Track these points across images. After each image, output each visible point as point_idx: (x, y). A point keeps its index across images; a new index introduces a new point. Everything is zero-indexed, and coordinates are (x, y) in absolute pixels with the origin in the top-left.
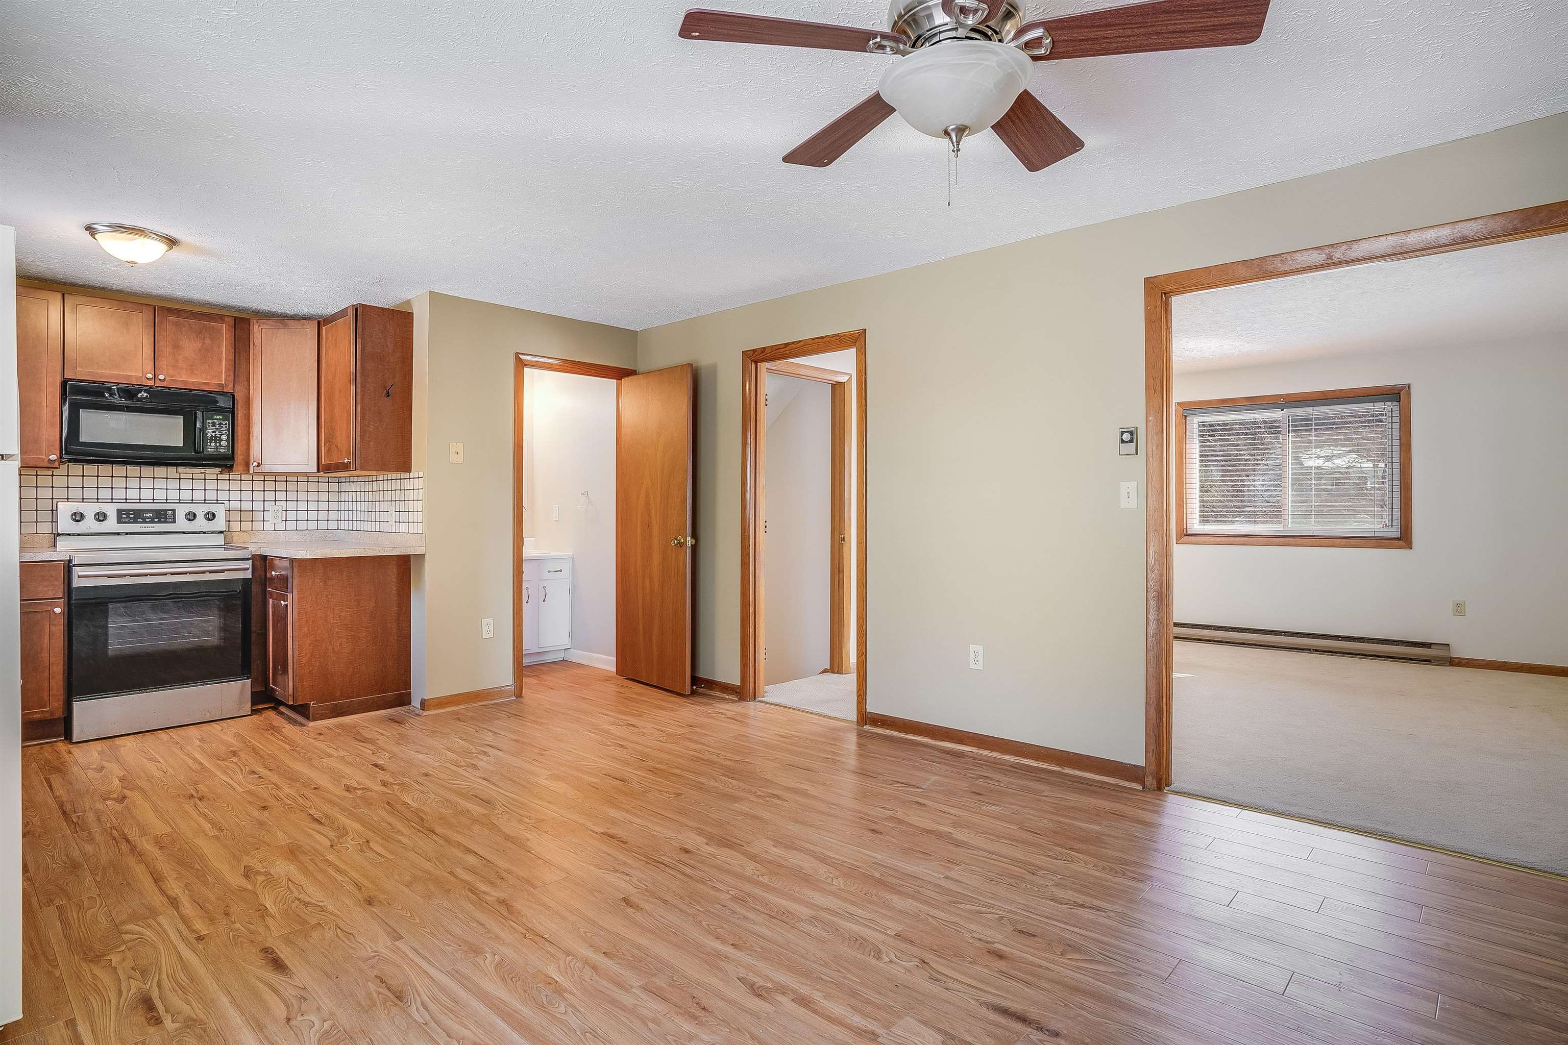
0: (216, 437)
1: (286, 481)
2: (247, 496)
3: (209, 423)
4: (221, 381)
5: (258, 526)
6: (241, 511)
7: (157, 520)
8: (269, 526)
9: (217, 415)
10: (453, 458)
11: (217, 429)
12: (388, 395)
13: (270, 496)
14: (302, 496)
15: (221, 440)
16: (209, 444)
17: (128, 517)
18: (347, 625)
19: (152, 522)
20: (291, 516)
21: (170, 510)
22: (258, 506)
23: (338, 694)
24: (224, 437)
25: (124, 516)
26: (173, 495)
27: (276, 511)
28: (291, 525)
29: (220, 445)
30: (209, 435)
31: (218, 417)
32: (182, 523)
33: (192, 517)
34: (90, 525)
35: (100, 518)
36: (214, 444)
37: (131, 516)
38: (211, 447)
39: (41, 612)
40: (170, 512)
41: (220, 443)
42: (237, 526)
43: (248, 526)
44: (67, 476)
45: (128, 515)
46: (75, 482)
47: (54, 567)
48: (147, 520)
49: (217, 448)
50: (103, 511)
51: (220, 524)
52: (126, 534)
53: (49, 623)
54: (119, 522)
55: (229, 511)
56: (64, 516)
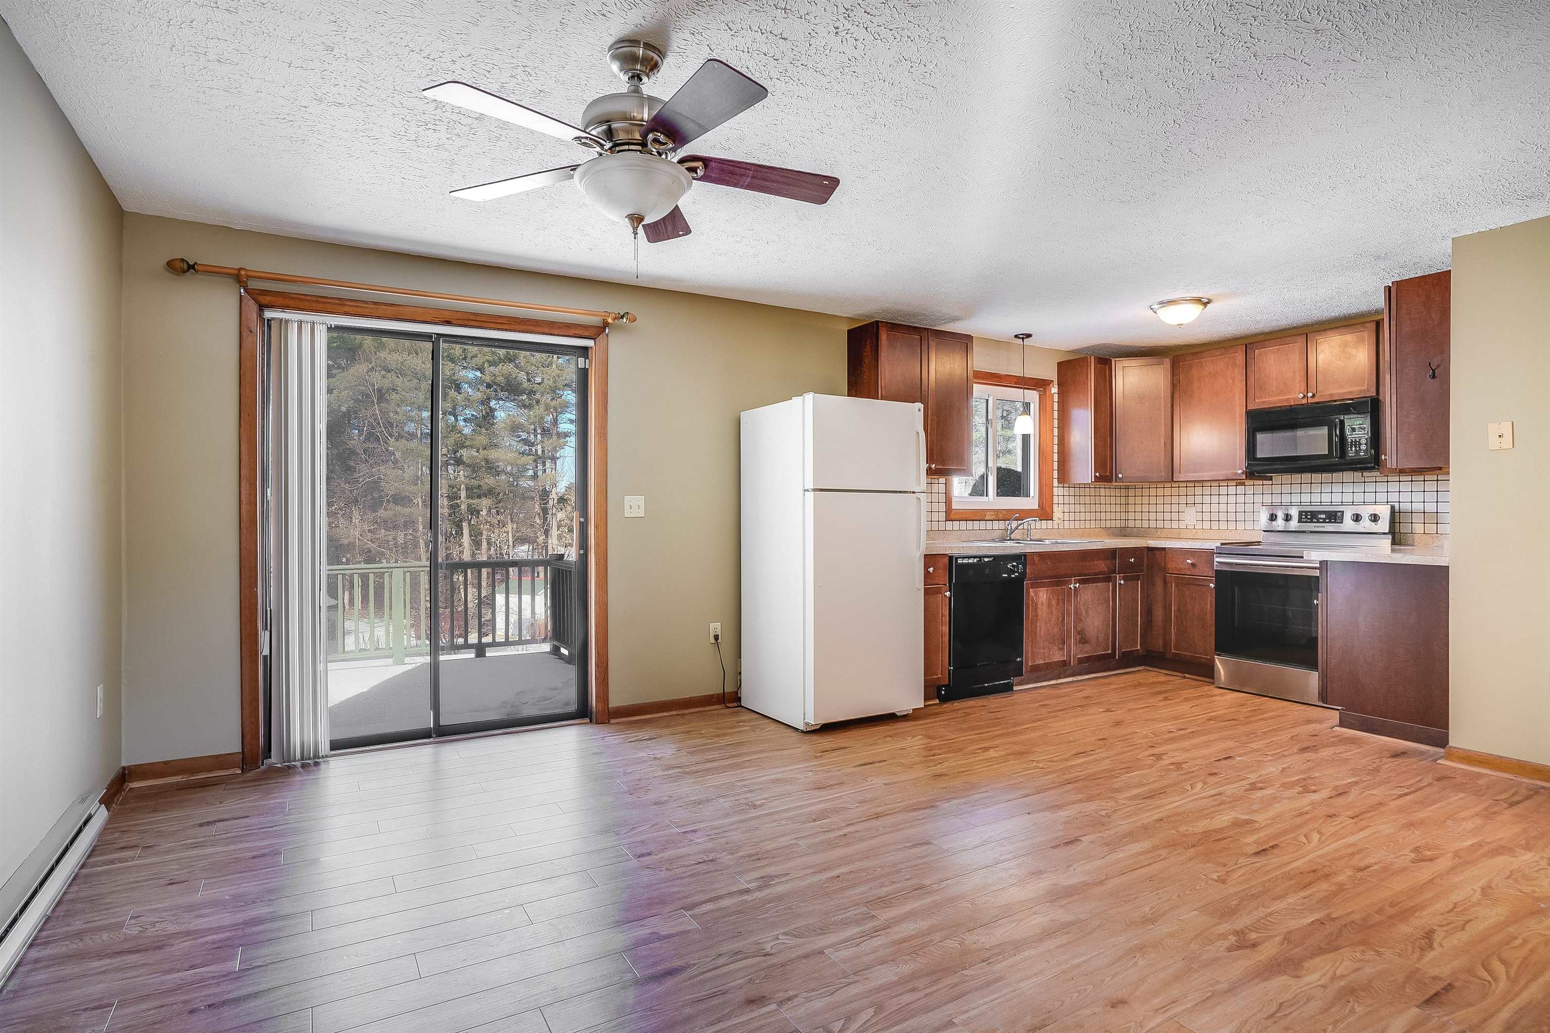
0: (1356, 442)
3: (1348, 429)
4: (1364, 386)
6: (1424, 513)
7: (1327, 520)
10: (1493, 442)
12: (1434, 376)
15: (1359, 445)
16: (1349, 449)
17: (1306, 518)
19: (1325, 522)
21: (1339, 511)
24: (1363, 441)
25: (1303, 517)
26: (1337, 498)
29: (1361, 449)
30: (1349, 440)
32: (1348, 524)
33: (1357, 518)
34: (1280, 524)
35: (1288, 518)
36: (1354, 449)
37: (1309, 517)
38: (1351, 452)
39: (1205, 586)
40: (1339, 513)
41: (1359, 447)
42: (1418, 528)
43: (1431, 528)
44: (1272, 485)
45: (1306, 516)
46: (1276, 489)
47: (1211, 554)
48: (1321, 520)
49: (1357, 452)
50: (1290, 513)
51: (1384, 525)
52: (1304, 532)
53: (1209, 595)
54: (1300, 521)
55: (1412, 512)
56: (1264, 517)
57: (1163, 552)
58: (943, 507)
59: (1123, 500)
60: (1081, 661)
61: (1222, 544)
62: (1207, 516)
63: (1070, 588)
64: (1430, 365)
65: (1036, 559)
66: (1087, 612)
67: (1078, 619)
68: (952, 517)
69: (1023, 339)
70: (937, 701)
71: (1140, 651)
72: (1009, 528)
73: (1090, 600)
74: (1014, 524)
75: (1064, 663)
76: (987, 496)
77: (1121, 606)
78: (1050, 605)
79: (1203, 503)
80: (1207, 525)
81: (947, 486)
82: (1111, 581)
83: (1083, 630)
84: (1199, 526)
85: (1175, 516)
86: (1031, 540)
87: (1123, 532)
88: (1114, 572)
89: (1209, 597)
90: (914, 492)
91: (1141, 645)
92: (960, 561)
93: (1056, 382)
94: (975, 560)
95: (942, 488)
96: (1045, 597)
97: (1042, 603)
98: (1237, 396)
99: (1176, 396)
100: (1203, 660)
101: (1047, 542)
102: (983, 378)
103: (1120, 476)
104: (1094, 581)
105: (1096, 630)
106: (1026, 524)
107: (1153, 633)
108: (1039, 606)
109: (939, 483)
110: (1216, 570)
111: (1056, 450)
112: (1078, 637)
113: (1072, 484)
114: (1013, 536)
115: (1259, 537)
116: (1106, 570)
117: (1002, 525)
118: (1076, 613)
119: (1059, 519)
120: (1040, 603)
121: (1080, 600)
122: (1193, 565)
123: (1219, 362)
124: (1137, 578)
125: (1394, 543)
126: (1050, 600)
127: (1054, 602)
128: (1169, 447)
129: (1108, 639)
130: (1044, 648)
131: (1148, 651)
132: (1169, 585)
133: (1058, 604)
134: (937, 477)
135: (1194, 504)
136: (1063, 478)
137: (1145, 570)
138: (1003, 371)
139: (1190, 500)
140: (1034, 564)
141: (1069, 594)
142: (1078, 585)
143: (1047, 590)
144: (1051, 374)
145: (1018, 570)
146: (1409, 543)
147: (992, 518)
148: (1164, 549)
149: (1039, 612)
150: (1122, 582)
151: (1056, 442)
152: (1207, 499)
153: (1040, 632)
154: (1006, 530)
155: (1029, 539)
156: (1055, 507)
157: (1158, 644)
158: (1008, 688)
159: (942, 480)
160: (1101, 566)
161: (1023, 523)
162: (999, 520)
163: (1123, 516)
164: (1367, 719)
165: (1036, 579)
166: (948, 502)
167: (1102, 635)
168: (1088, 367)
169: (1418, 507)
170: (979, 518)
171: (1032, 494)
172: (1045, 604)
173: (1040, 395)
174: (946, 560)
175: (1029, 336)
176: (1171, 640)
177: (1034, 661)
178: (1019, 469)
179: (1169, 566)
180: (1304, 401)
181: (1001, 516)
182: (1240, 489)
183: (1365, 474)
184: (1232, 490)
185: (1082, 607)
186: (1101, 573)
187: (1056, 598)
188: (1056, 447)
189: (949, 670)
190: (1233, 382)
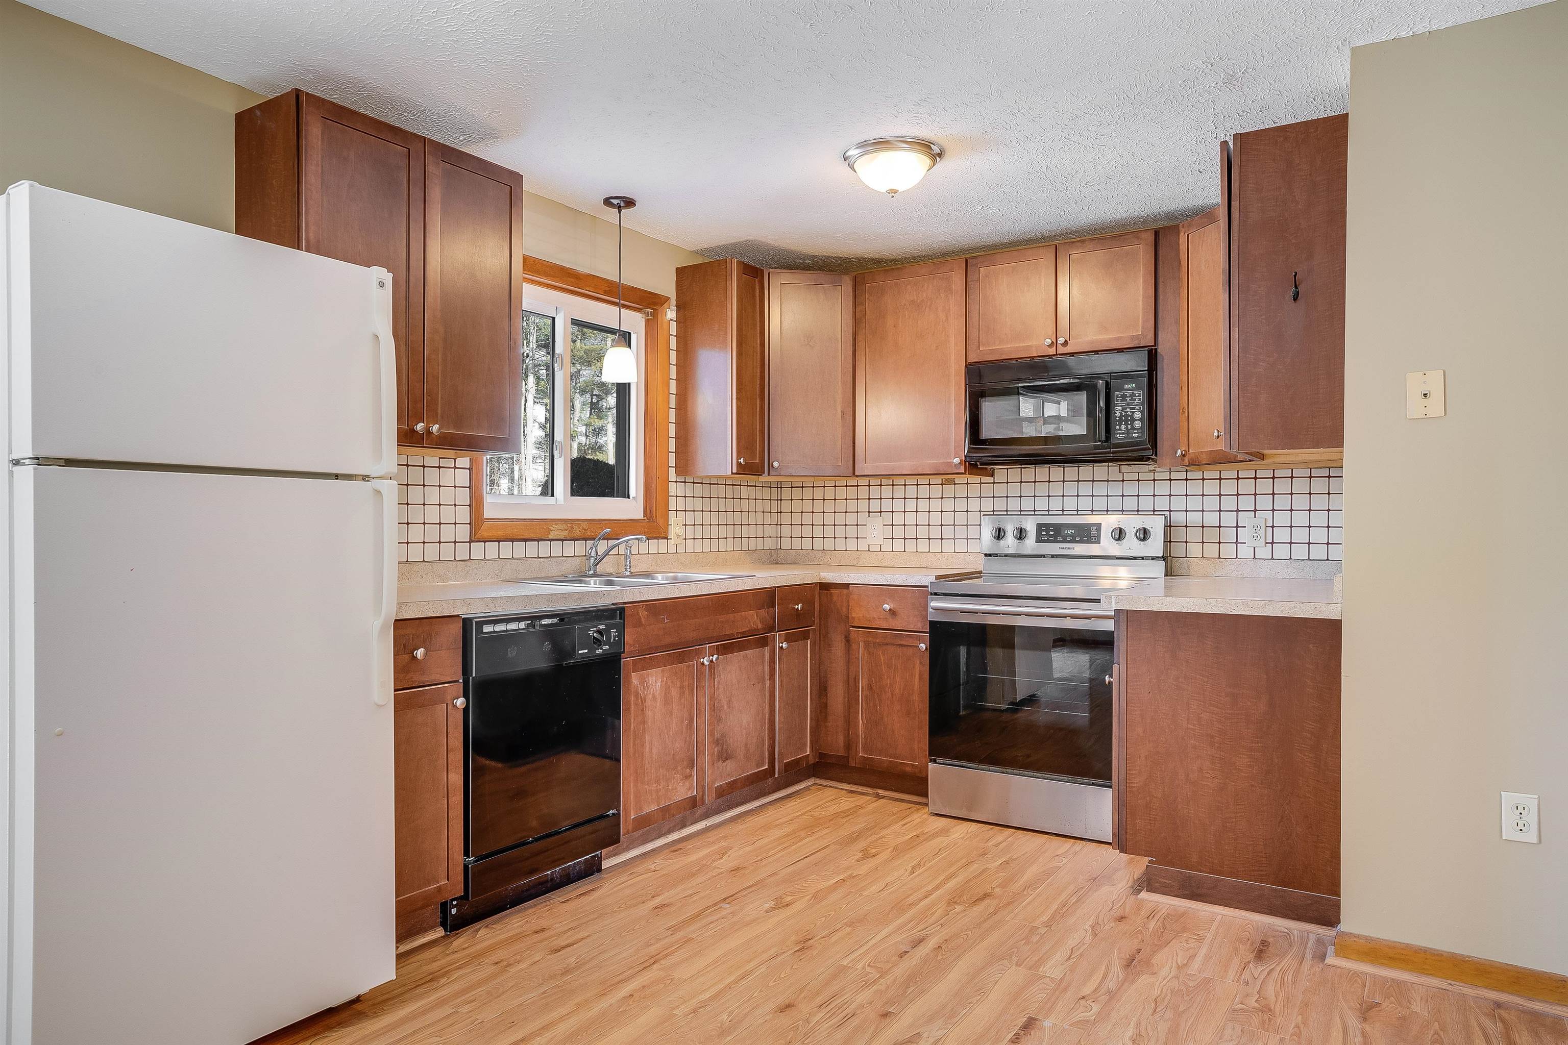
0: (1126, 416)
1: (1273, 478)
2: (1211, 503)
3: (1117, 396)
4: (1137, 331)
5: (1228, 550)
6: (1203, 527)
7: (1077, 539)
8: (1245, 551)
9: (1128, 383)
10: (1415, 406)
11: (1128, 404)
12: (1296, 297)
13: (1246, 503)
14: (1300, 502)
15: (1133, 420)
16: (1118, 427)
17: (1047, 534)
18: (1212, 737)
19: (1073, 541)
20: (1282, 535)
21: (1094, 525)
22: (1229, 519)
23: (1195, 858)
24: (1137, 415)
25: (1044, 533)
27: (1256, 528)
28: (1282, 551)
29: (1133, 428)
30: (1118, 414)
31: (1130, 386)
32: (1106, 544)
33: (1120, 534)
34: (1010, 543)
35: (1021, 534)
36: (1123, 427)
37: (1051, 533)
38: (1120, 433)
39: (911, 646)
40: (1094, 528)
41: (1132, 424)
42: (1195, 550)
43: (1211, 550)
44: (994, 483)
45: (1047, 531)
46: (1000, 490)
47: (924, 593)
48: (1068, 539)
49: (1128, 432)
50: (1023, 527)
51: (1155, 546)
52: (1044, 556)
53: (918, 662)
54: (1038, 540)
55: (1186, 526)
56: (987, 533)
57: (845, 591)
58: (464, 515)
59: (774, 506)
60: (721, 793)
61: (938, 577)
62: (899, 532)
63: (703, 664)
64: (1295, 276)
65: (643, 613)
66: (730, 702)
67: (717, 718)
68: (484, 532)
69: (620, 208)
70: (439, 932)
71: (811, 758)
72: (593, 554)
73: (735, 681)
74: (602, 546)
75: (693, 803)
76: (552, 495)
77: (782, 685)
78: (667, 700)
79: (893, 512)
80: (899, 545)
81: (474, 476)
82: (768, 646)
83: (723, 736)
84: (887, 547)
85: (851, 532)
86: (632, 575)
87: (774, 558)
88: (771, 629)
89: (917, 665)
90: (365, 478)
91: (812, 747)
92: (487, 629)
93: (673, 301)
94: (522, 625)
95: (463, 477)
96: (659, 684)
97: (654, 697)
98: (952, 341)
99: (860, 337)
100: (908, 769)
101: (660, 579)
102: (546, 275)
103: (776, 464)
104: (741, 647)
105: (744, 732)
106: (622, 547)
107: (829, 724)
108: (649, 702)
109: (455, 468)
110: (929, 621)
111: (673, 418)
112: (716, 750)
113: (698, 477)
114: (599, 568)
115: (977, 563)
116: (760, 626)
117: (580, 548)
118: (713, 708)
119: (678, 536)
120: (651, 696)
121: (719, 682)
122: (892, 612)
123: (926, 285)
124: (805, 636)
125: (1169, 573)
126: (667, 690)
127: (674, 693)
128: (849, 418)
129: (763, 745)
130: (657, 781)
131: (821, 755)
132: (854, 646)
133: (682, 694)
134: (451, 453)
135: (881, 512)
136: (685, 465)
137: (817, 621)
138: (583, 265)
139: (875, 505)
140: (638, 624)
141: (701, 674)
142: (715, 656)
143: (663, 671)
144: (667, 287)
145: (609, 638)
146: (1183, 571)
147: (562, 535)
148: (846, 586)
149: (649, 713)
150: (785, 645)
151: (673, 404)
152: (899, 505)
153: (651, 752)
154: (588, 557)
155: (628, 573)
156: (672, 515)
157: (836, 743)
158: (593, 869)
159: (463, 462)
160: (753, 619)
161: (618, 545)
162: (574, 540)
163: (773, 531)
164: (1190, 877)
165: (641, 652)
166: (476, 504)
167: (754, 741)
168: (727, 276)
169: (1194, 518)
170: (537, 536)
171: (632, 493)
172: (658, 697)
173: (647, 321)
174: (457, 628)
175: (630, 203)
176: (857, 736)
177: (641, 809)
178: (611, 461)
179: (854, 615)
180: (1052, 351)
181: (577, 532)
182: (949, 489)
183: (1124, 468)
184: (936, 491)
185: (722, 696)
186: (753, 632)
187: (678, 684)
188: (673, 413)
189: (466, 867)
190: (947, 319)
